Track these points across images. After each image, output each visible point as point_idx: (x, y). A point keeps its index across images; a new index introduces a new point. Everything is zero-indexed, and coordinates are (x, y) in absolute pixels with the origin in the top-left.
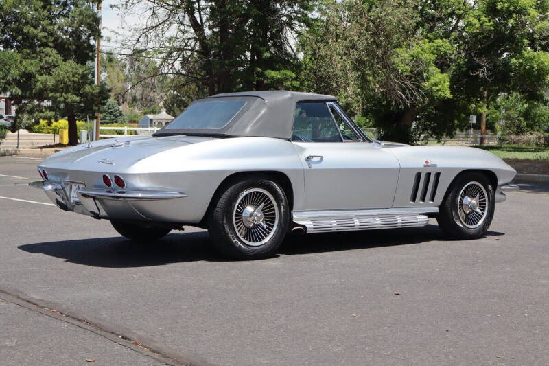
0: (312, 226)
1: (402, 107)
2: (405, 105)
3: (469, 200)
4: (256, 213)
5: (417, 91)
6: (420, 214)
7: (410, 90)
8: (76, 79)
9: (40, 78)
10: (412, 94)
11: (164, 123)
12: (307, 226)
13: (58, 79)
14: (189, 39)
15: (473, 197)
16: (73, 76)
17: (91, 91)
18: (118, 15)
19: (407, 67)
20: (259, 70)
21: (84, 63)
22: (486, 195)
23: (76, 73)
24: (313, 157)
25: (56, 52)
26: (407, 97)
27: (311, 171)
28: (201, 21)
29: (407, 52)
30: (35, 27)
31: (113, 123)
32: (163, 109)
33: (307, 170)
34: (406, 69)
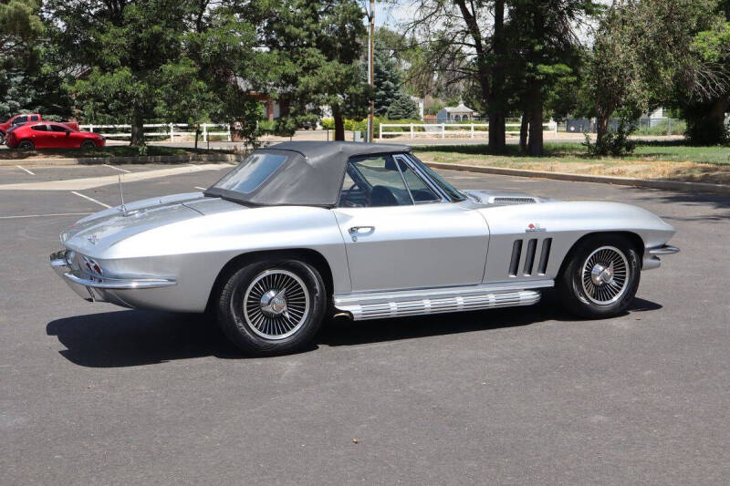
0: (360, 312)
1: (701, 100)
2: (705, 98)
3: (601, 268)
4: (276, 300)
5: (721, 81)
6: (525, 290)
7: (711, 81)
8: (339, 80)
9: (302, 80)
10: (713, 85)
11: (461, 116)
12: (353, 312)
13: (321, 80)
14: (457, 33)
15: (607, 265)
16: (336, 77)
17: (355, 91)
18: (385, 9)
19: (716, 53)
20: (530, 64)
21: (351, 62)
22: (626, 263)
23: (339, 74)
24: (358, 228)
25: (319, 51)
26: (708, 89)
27: (356, 245)
28: (473, 12)
29: (716, 35)
30: (297, 26)
31: (406, 118)
32: (461, 102)
33: (350, 244)
34: (714, 55)
